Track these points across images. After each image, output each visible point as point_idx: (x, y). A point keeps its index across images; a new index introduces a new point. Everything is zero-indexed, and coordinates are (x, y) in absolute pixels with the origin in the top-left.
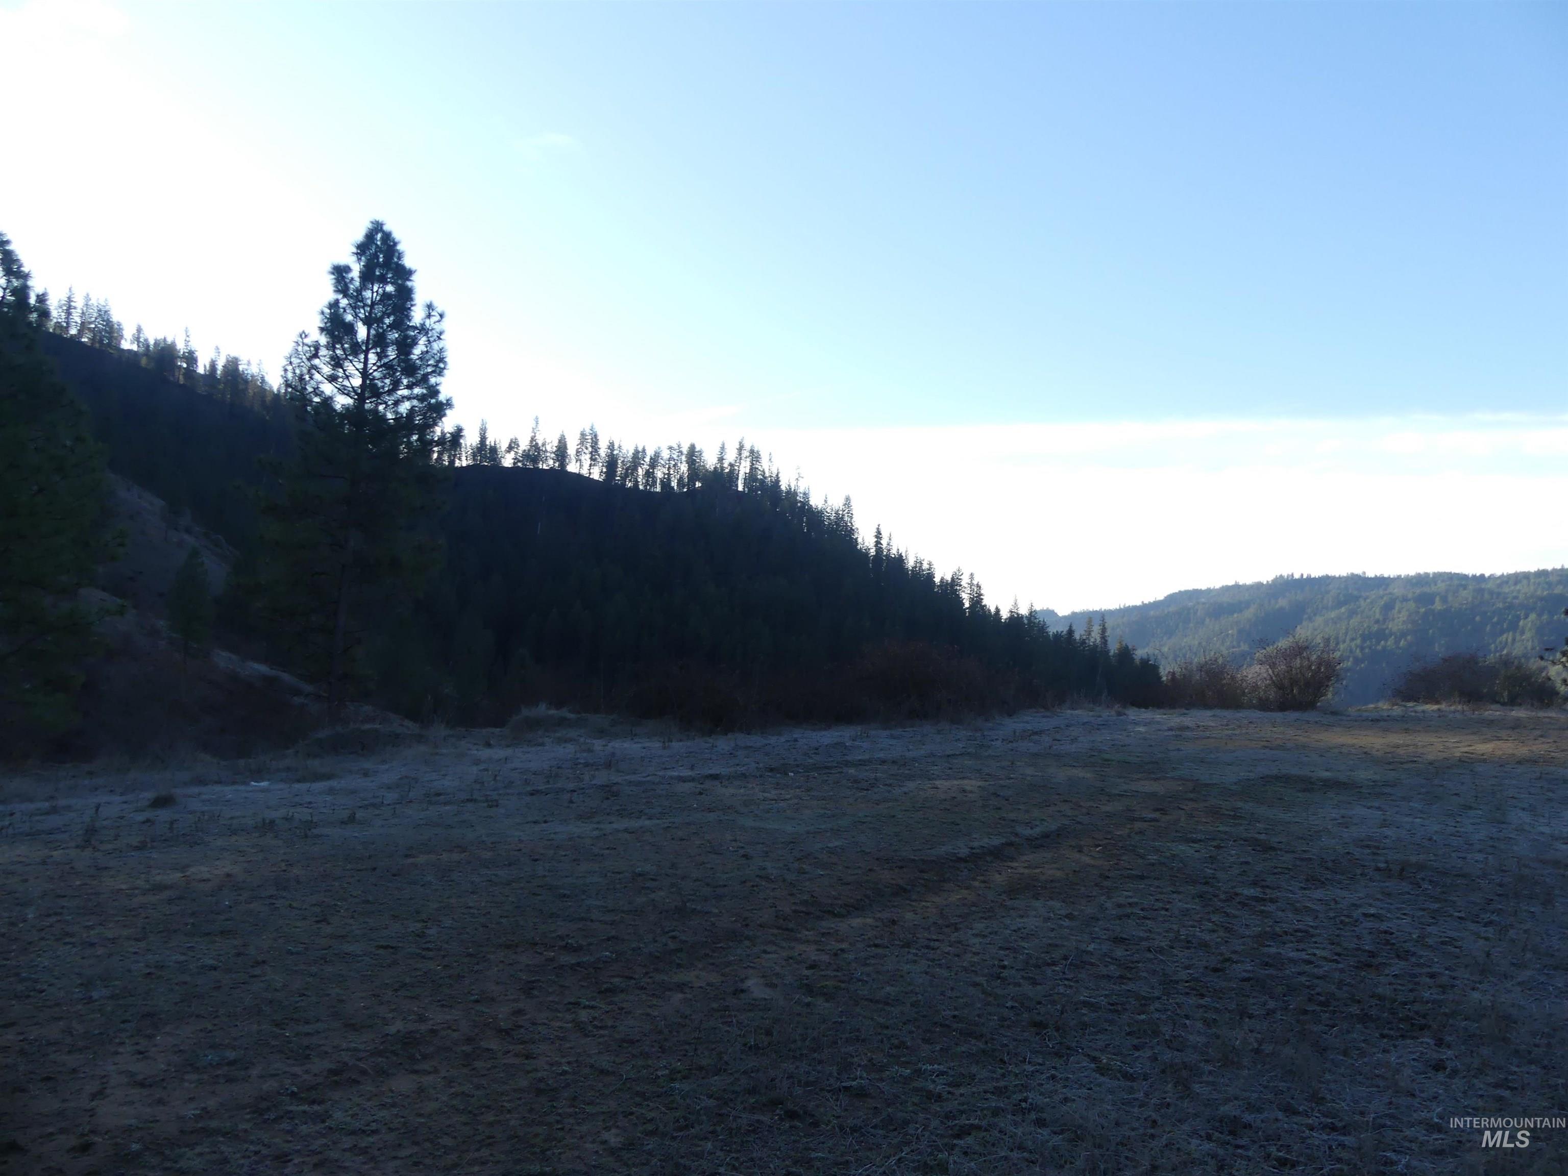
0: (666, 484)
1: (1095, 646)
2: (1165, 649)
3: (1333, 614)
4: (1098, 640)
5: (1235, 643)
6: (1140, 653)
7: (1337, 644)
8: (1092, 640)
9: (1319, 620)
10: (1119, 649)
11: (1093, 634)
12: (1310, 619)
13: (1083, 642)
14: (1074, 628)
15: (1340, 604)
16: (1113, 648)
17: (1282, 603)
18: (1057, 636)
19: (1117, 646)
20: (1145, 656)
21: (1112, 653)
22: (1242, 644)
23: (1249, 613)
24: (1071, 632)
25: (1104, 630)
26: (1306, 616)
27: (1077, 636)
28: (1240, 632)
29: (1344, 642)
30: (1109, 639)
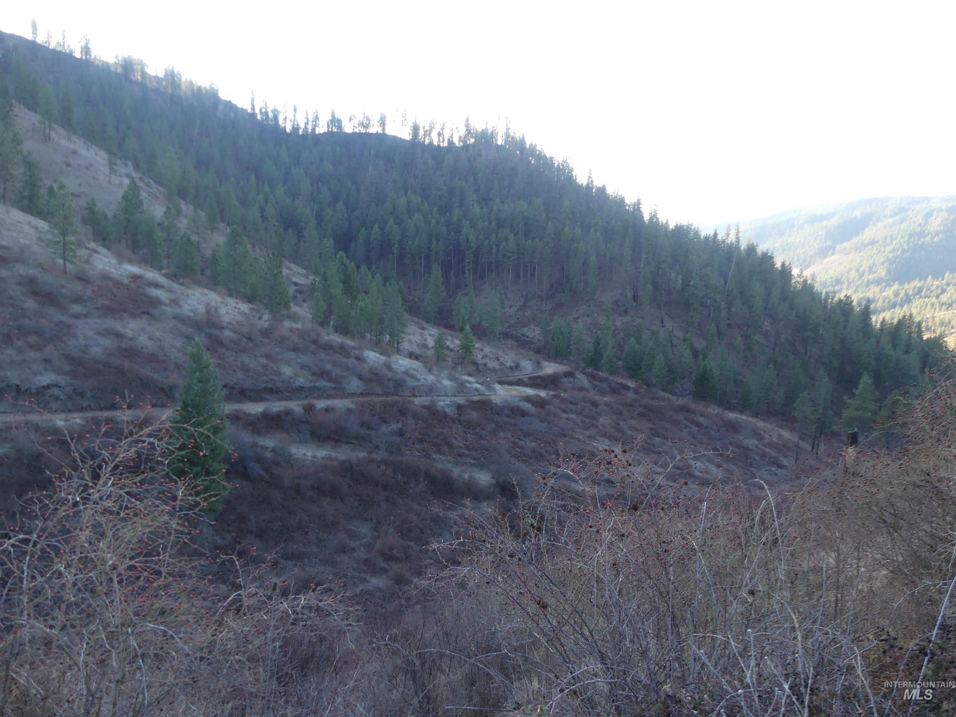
0: (451, 142)
1: (732, 244)
2: (777, 245)
3: (890, 221)
4: (734, 239)
5: (823, 240)
6: (761, 249)
7: (892, 240)
8: (730, 240)
9: (880, 225)
10: (748, 246)
11: (730, 236)
12: (874, 224)
13: (724, 241)
14: (718, 232)
15: (895, 214)
16: (743, 245)
17: (857, 213)
18: (707, 238)
19: (746, 243)
20: (765, 251)
21: (742, 248)
22: (828, 240)
23: (834, 221)
24: (715, 235)
25: (738, 232)
26: (871, 223)
27: (720, 237)
28: (827, 233)
29: (896, 239)
30: (741, 240)
